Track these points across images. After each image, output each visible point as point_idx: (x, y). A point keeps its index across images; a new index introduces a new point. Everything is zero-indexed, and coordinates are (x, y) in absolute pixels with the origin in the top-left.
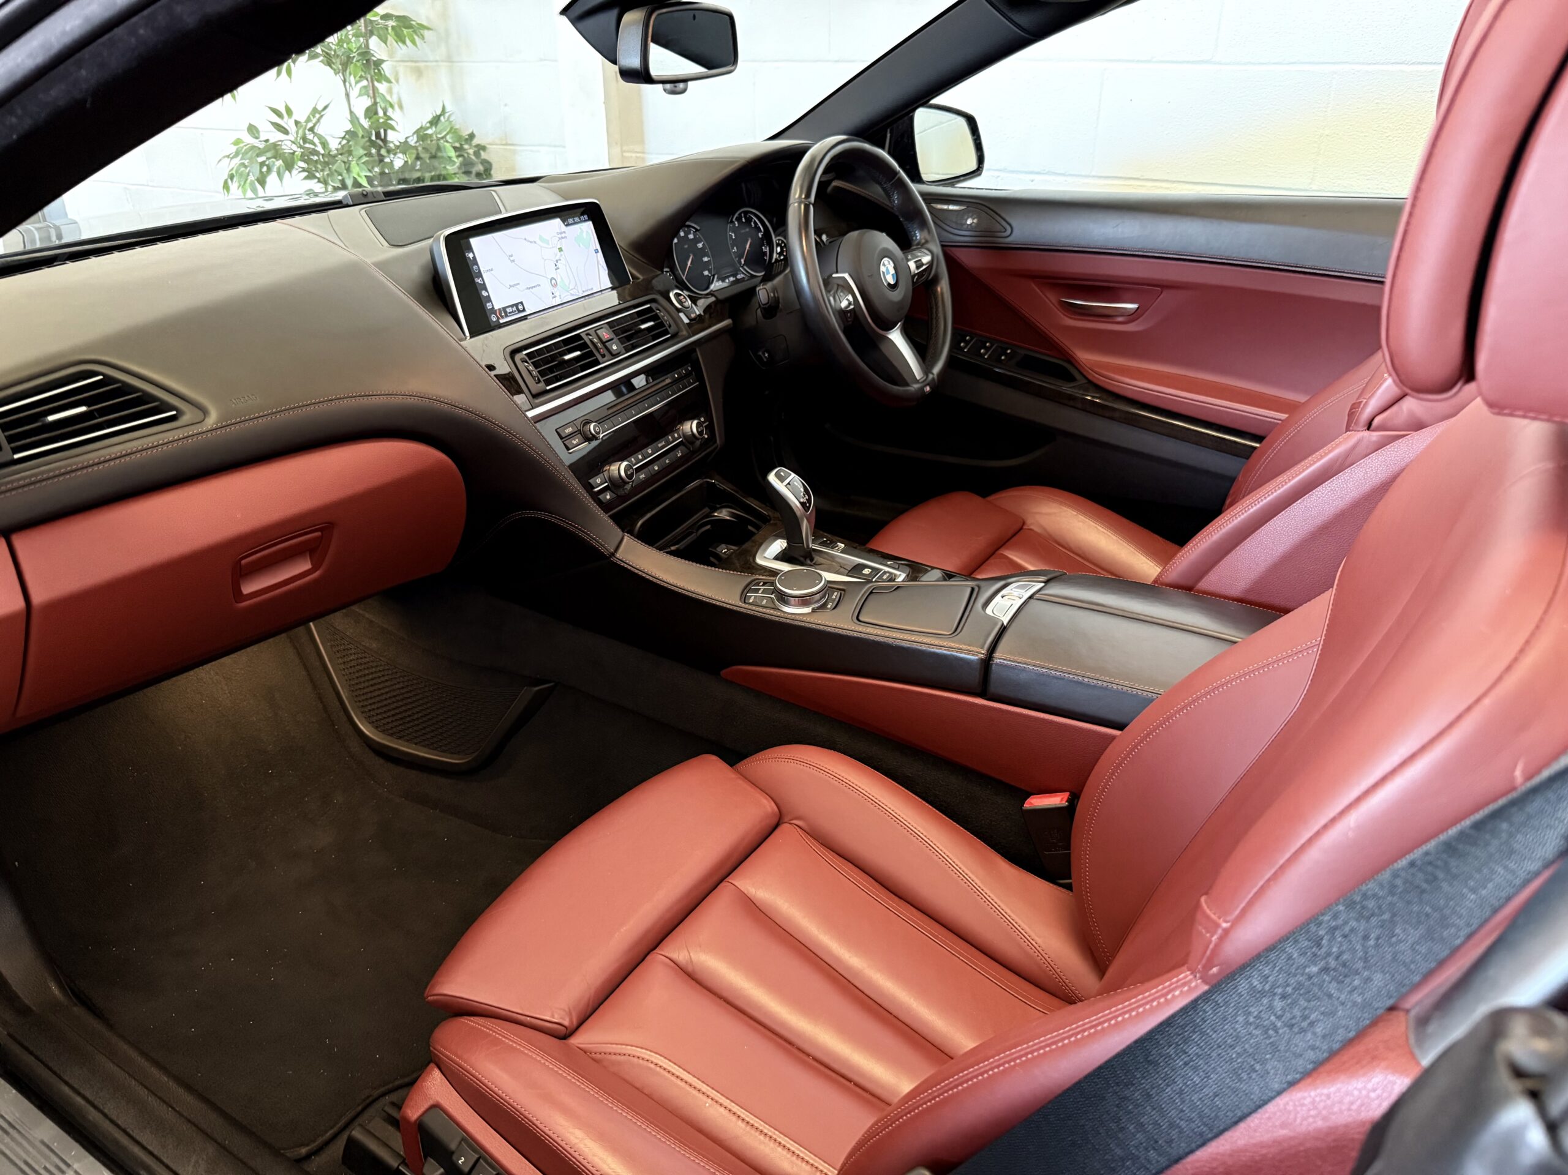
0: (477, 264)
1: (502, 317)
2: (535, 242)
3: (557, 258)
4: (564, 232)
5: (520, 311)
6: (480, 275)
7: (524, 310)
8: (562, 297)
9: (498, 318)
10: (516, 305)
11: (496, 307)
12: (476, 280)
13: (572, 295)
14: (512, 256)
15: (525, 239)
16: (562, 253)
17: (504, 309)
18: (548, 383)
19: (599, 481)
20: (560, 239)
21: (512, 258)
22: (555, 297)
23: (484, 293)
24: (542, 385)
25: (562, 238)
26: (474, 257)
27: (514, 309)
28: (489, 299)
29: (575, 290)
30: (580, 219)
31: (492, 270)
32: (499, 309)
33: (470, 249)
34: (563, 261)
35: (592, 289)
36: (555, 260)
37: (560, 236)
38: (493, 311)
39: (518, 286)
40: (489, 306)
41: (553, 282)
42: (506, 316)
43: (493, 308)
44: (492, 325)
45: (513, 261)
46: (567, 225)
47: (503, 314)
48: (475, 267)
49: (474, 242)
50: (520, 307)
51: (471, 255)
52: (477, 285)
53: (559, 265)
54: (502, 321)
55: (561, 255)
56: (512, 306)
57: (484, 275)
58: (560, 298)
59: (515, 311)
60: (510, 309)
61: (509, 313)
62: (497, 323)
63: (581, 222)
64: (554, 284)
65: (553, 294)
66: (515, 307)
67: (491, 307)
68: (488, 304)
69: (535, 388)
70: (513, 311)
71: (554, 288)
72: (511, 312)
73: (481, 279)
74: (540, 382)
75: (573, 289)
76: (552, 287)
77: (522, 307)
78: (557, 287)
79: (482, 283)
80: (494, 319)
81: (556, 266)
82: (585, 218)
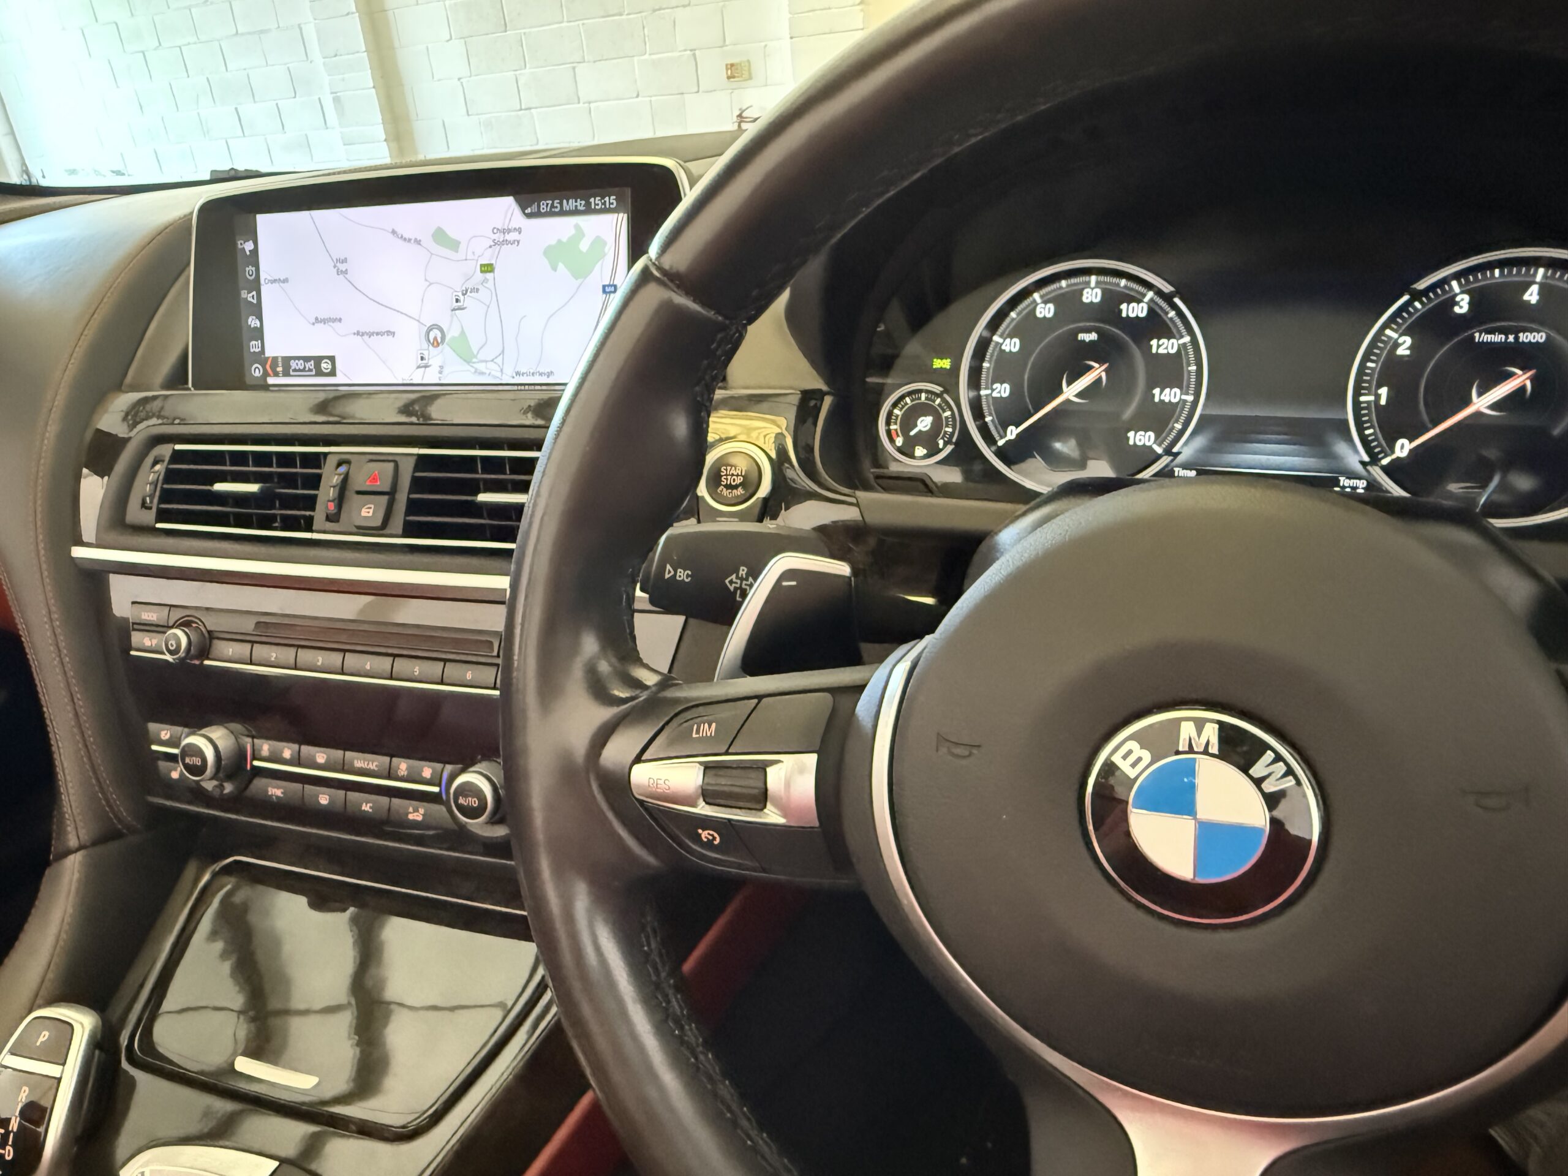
0: (257, 266)
1: (276, 374)
2: (418, 242)
3: (469, 285)
4: (519, 230)
5: (319, 373)
6: (256, 285)
7: (333, 373)
8: (446, 371)
9: (266, 374)
10: (318, 360)
11: (269, 353)
12: (244, 294)
13: (477, 372)
14: (345, 261)
15: (394, 232)
16: (489, 276)
17: (287, 360)
19: (165, 735)
20: (496, 243)
21: (343, 267)
22: (426, 366)
23: (253, 322)
24: (147, 517)
25: (506, 242)
26: (255, 252)
27: (311, 365)
28: (259, 334)
29: (491, 365)
30: (587, 204)
31: (286, 281)
32: (275, 359)
33: (251, 232)
34: (484, 294)
35: (550, 374)
36: (459, 288)
37: (500, 237)
38: (260, 358)
39: (337, 325)
40: (254, 346)
41: (435, 337)
42: (286, 374)
43: (263, 351)
44: (248, 381)
45: (346, 272)
46: (529, 216)
47: (280, 369)
48: (250, 269)
49: (265, 222)
50: (325, 366)
51: (249, 246)
52: (242, 304)
53: (467, 301)
54: (271, 381)
55: (486, 280)
56: (306, 359)
57: (264, 290)
58: (440, 372)
59: (310, 370)
60: (300, 364)
61: (295, 370)
62: (262, 383)
63: (589, 210)
64: (435, 339)
65: (422, 358)
66: (312, 362)
67: (257, 350)
68: (253, 343)
69: (135, 514)
70: (304, 370)
71: (431, 347)
72: (299, 370)
73: (254, 293)
74: (150, 508)
75: (486, 361)
76: (425, 345)
77: (330, 366)
78: (441, 347)
79: (255, 301)
80: (257, 374)
81: (457, 301)
82: (604, 204)
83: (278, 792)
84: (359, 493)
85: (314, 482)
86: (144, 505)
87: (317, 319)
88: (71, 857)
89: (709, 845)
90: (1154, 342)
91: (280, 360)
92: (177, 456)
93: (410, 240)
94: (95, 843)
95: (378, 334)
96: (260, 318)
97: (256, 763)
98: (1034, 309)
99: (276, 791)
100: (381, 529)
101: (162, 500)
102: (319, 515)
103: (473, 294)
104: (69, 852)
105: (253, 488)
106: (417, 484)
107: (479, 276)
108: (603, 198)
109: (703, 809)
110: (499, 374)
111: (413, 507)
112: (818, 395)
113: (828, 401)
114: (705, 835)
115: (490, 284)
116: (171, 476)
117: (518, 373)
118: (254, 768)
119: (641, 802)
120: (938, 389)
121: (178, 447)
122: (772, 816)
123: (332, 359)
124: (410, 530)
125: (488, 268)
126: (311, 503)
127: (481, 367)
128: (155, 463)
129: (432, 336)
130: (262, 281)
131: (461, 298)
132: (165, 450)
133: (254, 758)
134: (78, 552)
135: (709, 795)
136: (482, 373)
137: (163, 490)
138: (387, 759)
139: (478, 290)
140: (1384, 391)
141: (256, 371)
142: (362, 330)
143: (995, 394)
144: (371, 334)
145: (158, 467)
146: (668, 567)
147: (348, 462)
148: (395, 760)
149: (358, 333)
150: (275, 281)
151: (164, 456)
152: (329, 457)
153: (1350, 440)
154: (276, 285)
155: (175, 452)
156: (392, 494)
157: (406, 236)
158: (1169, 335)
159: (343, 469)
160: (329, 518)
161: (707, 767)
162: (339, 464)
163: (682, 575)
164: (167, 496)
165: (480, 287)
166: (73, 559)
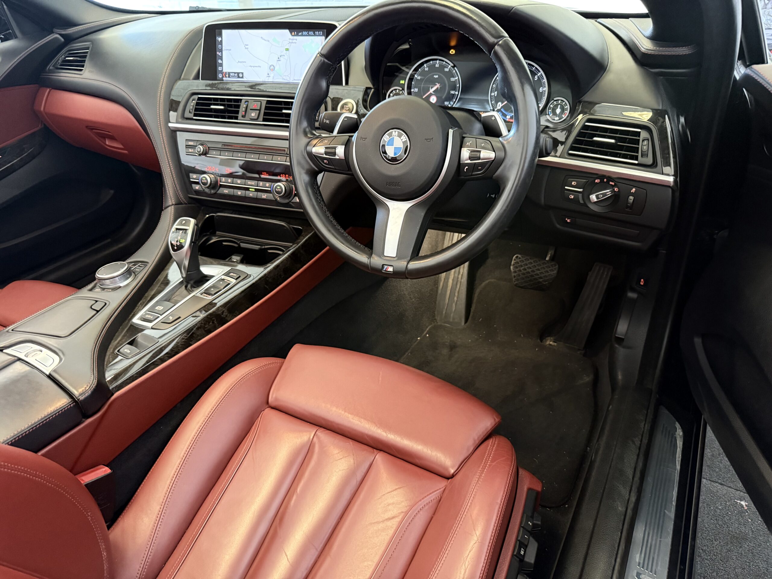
0: (222, 45)
1: (226, 77)
2: (268, 41)
3: (282, 54)
5: (239, 77)
6: (221, 51)
7: (242, 77)
8: (275, 78)
9: (223, 77)
10: (238, 73)
11: (224, 71)
12: (218, 53)
13: (283, 79)
14: (247, 45)
15: (262, 38)
16: (288, 52)
17: (229, 73)
18: (195, 115)
20: (290, 43)
21: (247, 47)
22: (269, 77)
23: (220, 61)
24: (191, 116)
25: (292, 42)
26: (221, 41)
27: (236, 75)
28: (221, 65)
29: (287, 77)
30: (314, 33)
31: (230, 50)
32: (226, 73)
33: (220, 35)
34: (286, 57)
36: (279, 55)
37: (291, 41)
38: (221, 72)
39: (244, 63)
40: (220, 69)
41: (272, 68)
42: (229, 77)
43: (222, 70)
44: (218, 78)
45: (247, 48)
47: (227, 76)
48: (220, 46)
49: (225, 32)
50: (241, 75)
51: (220, 39)
52: (217, 56)
53: (281, 59)
54: (224, 79)
56: (235, 73)
57: (224, 52)
58: (273, 78)
59: (236, 76)
60: (233, 74)
61: (232, 76)
62: (222, 79)
63: (315, 35)
64: (272, 69)
65: (268, 74)
66: (237, 74)
67: (221, 70)
68: (220, 67)
69: (187, 115)
70: (234, 76)
71: (271, 71)
72: (233, 76)
73: (221, 53)
74: (192, 113)
75: (286, 76)
76: (269, 70)
77: (242, 75)
78: (273, 71)
79: (221, 55)
80: (221, 77)
81: (278, 58)
82: (319, 34)
83: (227, 192)
84: (251, 109)
85: (238, 107)
86: (190, 112)
87: (239, 61)
88: (170, 208)
89: (326, 164)
90: (451, 79)
91: (227, 73)
92: (199, 99)
93: (266, 40)
94: (176, 204)
95: (256, 67)
96: (222, 60)
97: (221, 183)
98: (424, 69)
99: (226, 191)
100: (256, 120)
101: (195, 111)
102: (240, 115)
103: (283, 57)
104: (170, 206)
105: (222, 107)
106: (266, 108)
107: (285, 51)
108: (319, 32)
109: (324, 156)
110: (289, 80)
111: (265, 114)
112: (370, 88)
113: (373, 90)
114: (325, 161)
115: (288, 54)
116: (197, 104)
117: (294, 80)
118: (220, 185)
119: (314, 155)
120: (401, 89)
121: (200, 96)
122: (337, 157)
123: (242, 73)
124: (264, 120)
125: (287, 50)
126: (238, 112)
127: (284, 77)
128: (193, 100)
129: (271, 68)
130: (223, 49)
131: (280, 57)
132: (196, 97)
133: (220, 182)
134: (170, 125)
135: (326, 153)
136: (285, 79)
137: (195, 108)
138: (257, 182)
139: (284, 56)
140: (496, 93)
141: (220, 76)
142: (252, 65)
143: (415, 91)
144: (254, 67)
145: (194, 102)
146: (325, 120)
147: (248, 102)
148: (259, 182)
149: (251, 66)
150: (227, 50)
151: (195, 98)
152: (243, 100)
153: (489, 104)
154: (227, 51)
155: (199, 97)
156: (260, 110)
157: (265, 39)
158: (454, 77)
159: (247, 103)
160: (242, 116)
161: (326, 148)
162: (246, 102)
163: (328, 122)
164: (196, 110)
165: (285, 55)
166: (169, 127)
